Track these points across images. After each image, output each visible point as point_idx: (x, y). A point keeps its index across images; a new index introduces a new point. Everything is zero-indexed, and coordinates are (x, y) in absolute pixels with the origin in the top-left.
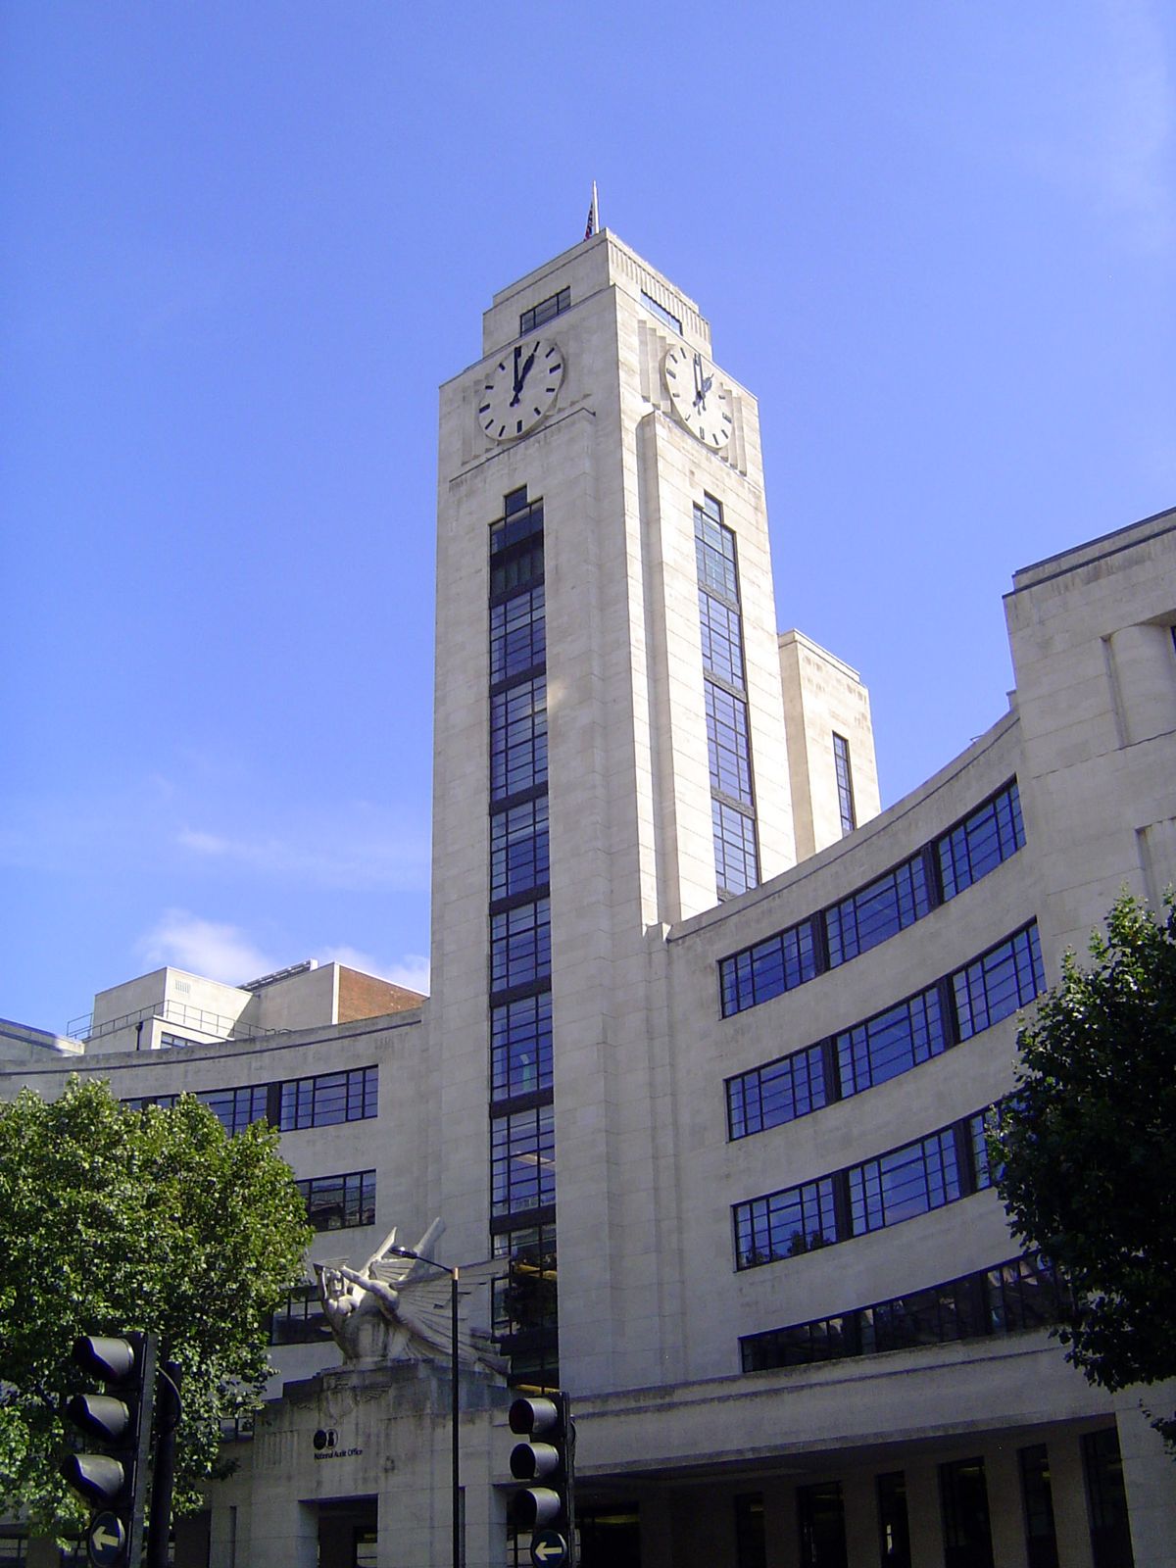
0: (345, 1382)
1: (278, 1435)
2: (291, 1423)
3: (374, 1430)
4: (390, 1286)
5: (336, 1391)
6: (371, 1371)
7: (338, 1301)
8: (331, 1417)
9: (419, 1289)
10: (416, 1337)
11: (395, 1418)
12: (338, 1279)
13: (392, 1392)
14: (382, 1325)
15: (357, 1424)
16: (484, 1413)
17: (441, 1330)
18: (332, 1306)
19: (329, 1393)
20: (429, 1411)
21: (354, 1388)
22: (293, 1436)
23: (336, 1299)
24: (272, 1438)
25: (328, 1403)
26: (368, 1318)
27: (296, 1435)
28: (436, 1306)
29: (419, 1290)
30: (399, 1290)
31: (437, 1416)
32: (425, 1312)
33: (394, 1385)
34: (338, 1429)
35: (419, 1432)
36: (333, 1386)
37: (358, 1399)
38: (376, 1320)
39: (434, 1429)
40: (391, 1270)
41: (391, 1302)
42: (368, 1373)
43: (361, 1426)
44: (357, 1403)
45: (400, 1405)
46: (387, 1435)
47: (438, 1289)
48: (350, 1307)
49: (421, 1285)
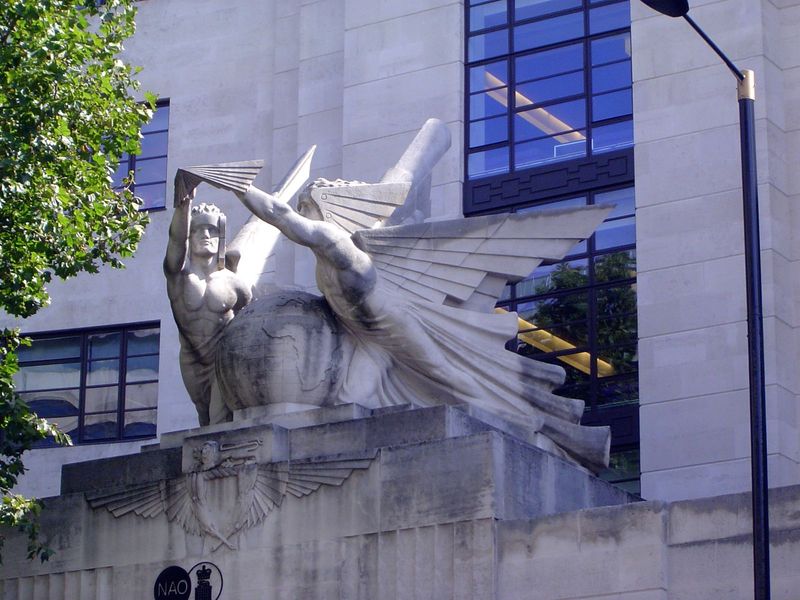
0: (242, 453)
1: (54, 580)
2: (92, 551)
3: (326, 562)
4: (356, 240)
5: (217, 474)
6: (311, 428)
7: (208, 280)
8: (205, 533)
9: (415, 255)
10: (405, 363)
11: (389, 533)
12: (212, 229)
13: (379, 473)
14: (327, 331)
15: (279, 550)
16: (650, 515)
17: (462, 353)
18: (195, 288)
19: (201, 477)
20: (487, 512)
21: (271, 467)
22: (94, 583)
23: (205, 274)
24: (39, 588)
25: (196, 501)
26: (296, 312)
27: (103, 577)
28: (452, 301)
29: (418, 255)
30: (375, 252)
31: (512, 525)
32: (429, 309)
33: (385, 456)
34: (224, 562)
35: (457, 561)
36: (210, 463)
37: (283, 489)
38: (312, 319)
39: (500, 555)
40: (354, 204)
41: (357, 275)
42: (303, 435)
43: (289, 552)
44: (277, 500)
45: (402, 500)
46: (365, 574)
47: (457, 260)
48: (235, 295)
49: (422, 244)
